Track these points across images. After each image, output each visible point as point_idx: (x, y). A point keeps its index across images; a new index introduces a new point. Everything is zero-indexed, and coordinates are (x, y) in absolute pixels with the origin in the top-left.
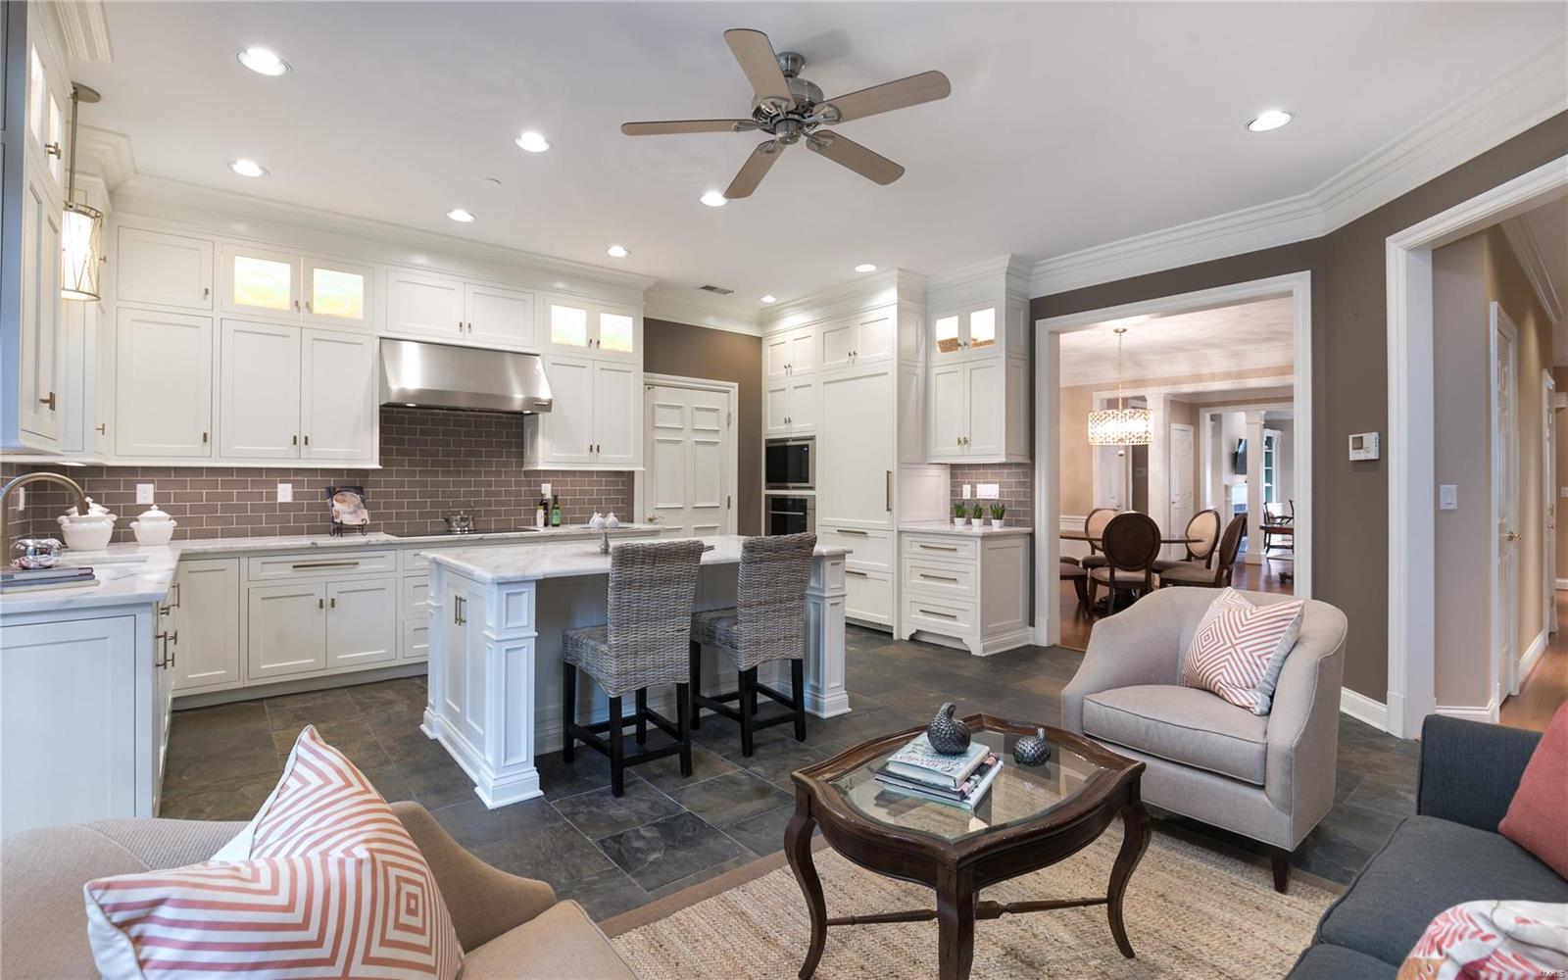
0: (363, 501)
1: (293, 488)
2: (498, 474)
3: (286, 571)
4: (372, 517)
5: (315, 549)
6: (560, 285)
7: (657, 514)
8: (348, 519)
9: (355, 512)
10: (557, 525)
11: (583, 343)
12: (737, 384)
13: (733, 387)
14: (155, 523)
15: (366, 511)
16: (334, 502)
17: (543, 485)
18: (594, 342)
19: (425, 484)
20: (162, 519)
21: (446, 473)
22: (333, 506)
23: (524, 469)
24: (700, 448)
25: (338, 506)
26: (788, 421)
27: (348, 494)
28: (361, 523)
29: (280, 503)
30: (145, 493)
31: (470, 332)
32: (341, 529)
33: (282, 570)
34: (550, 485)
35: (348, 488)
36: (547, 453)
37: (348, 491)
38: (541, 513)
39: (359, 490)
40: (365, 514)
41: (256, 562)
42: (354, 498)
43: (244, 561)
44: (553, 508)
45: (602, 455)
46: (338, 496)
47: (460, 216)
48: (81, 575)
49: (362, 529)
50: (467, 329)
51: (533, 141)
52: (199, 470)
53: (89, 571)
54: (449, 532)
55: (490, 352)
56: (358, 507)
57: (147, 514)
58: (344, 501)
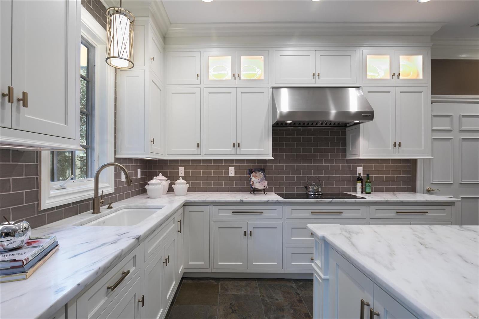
0: (265, 176)
1: (235, 169)
2: (332, 161)
3: (229, 214)
4: (269, 184)
5: (242, 203)
7: (434, 187)
8: (258, 186)
9: (261, 182)
10: (369, 193)
11: (388, 77)
14: (181, 185)
15: (266, 181)
16: (252, 177)
17: (358, 168)
18: (395, 75)
19: (293, 167)
21: (304, 161)
22: (251, 179)
23: (347, 158)
24: (465, 143)
25: (253, 179)
27: (258, 173)
28: (264, 188)
29: (230, 176)
30: (182, 171)
31: (319, 78)
32: (255, 191)
33: (227, 214)
34: (362, 168)
35: (258, 169)
36: (366, 149)
37: (258, 171)
38: (359, 185)
39: (263, 170)
40: (266, 183)
41: (216, 208)
42: (260, 175)
43: (211, 207)
44: (366, 182)
45: (401, 149)
46: (253, 174)
49: (264, 191)
50: (317, 77)
52: (199, 161)
54: (307, 196)
55: (330, 89)
56: (262, 179)
57: (178, 181)
58: (256, 176)
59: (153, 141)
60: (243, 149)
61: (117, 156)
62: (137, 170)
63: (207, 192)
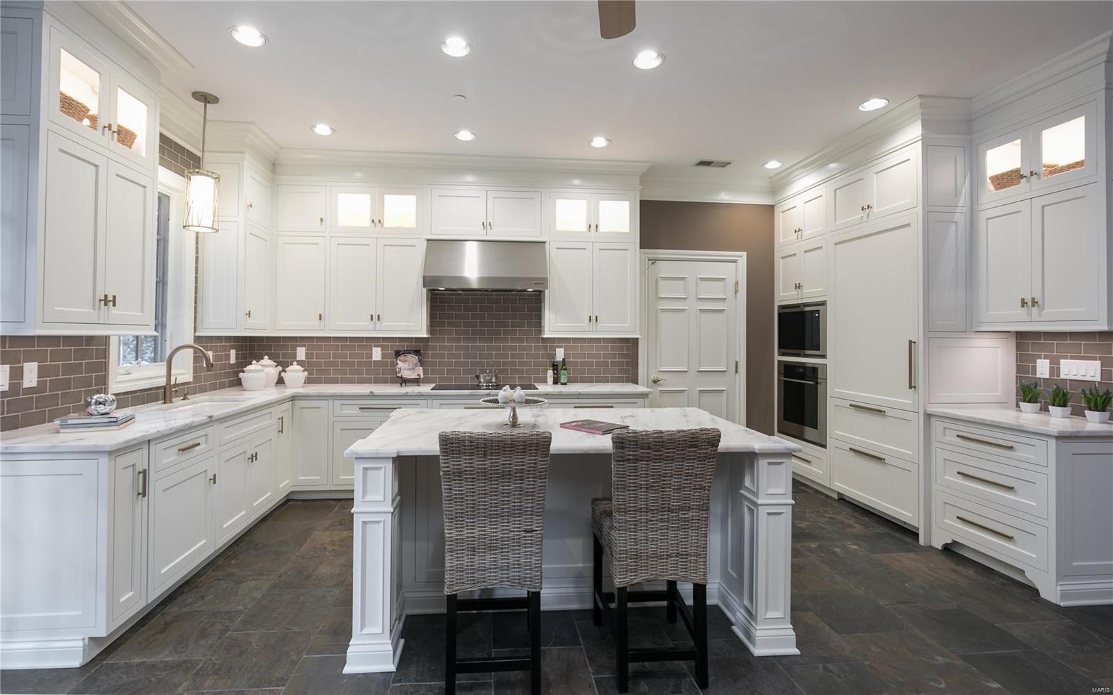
0: (420, 361)
1: (382, 350)
2: (521, 340)
3: (355, 411)
4: (425, 372)
5: (372, 396)
6: (577, 182)
7: (660, 376)
8: (407, 374)
9: (413, 369)
10: (565, 384)
11: (584, 228)
12: (746, 253)
13: (741, 256)
14: (295, 374)
15: (422, 368)
16: (398, 361)
17: (557, 349)
18: (593, 227)
19: (467, 348)
20: (297, 371)
21: (482, 340)
22: (397, 364)
23: (542, 336)
24: (705, 315)
25: (400, 364)
26: (798, 287)
27: (409, 356)
28: (418, 377)
29: (374, 361)
30: (301, 353)
31: (491, 229)
32: (404, 381)
33: (352, 410)
34: (563, 349)
35: (409, 352)
36: (554, 324)
37: (409, 353)
38: (550, 373)
39: (417, 352)
40: (420, 370)
41: (338, 403)
42: (413, 359)
43: (331, 402)
44: (562, 369)
45: (600, 324)
46: (402, 357)
47: (465, 135)
48: (109, 422)
49: (416, 381)
50: (489, 227)
51: (456, 46)
53: (115, 420)
54: (478, 387)
55: (511, 243)
56: (416, 365)
57: (291, 368)
58: (406, 361)
59: (249, 314)
60: (385, 323)
61: (198, 334)
62: (229, 351)
63: (323, 385)
